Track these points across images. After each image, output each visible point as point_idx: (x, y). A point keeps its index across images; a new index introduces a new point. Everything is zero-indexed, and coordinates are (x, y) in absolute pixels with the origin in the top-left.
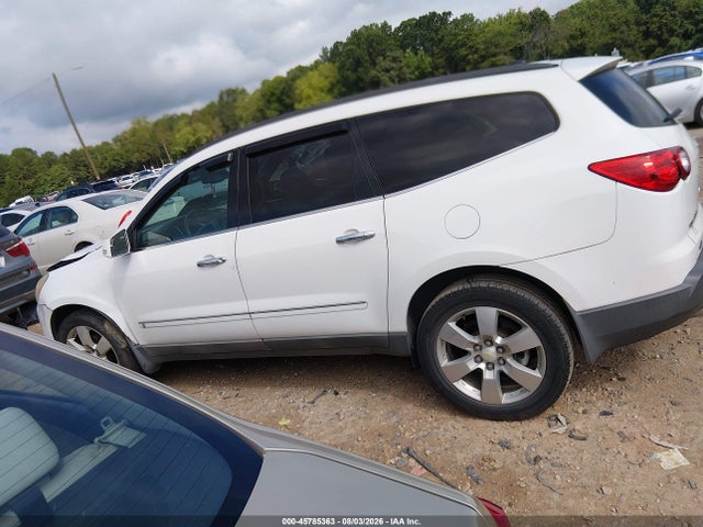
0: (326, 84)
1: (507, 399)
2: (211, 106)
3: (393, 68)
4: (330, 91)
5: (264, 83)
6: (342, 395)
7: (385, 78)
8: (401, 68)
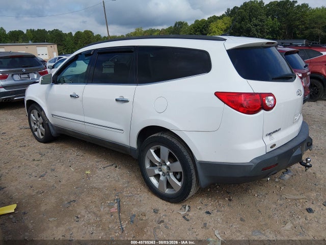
0: (224, 27)
1: (167, 191)
2: (170, 28)
3: (259, 25)
4: (225, 30)
5: (196, 21)
6: (117, 169)
7: (254, 29)
8: (263, 26)
